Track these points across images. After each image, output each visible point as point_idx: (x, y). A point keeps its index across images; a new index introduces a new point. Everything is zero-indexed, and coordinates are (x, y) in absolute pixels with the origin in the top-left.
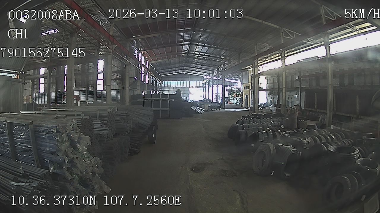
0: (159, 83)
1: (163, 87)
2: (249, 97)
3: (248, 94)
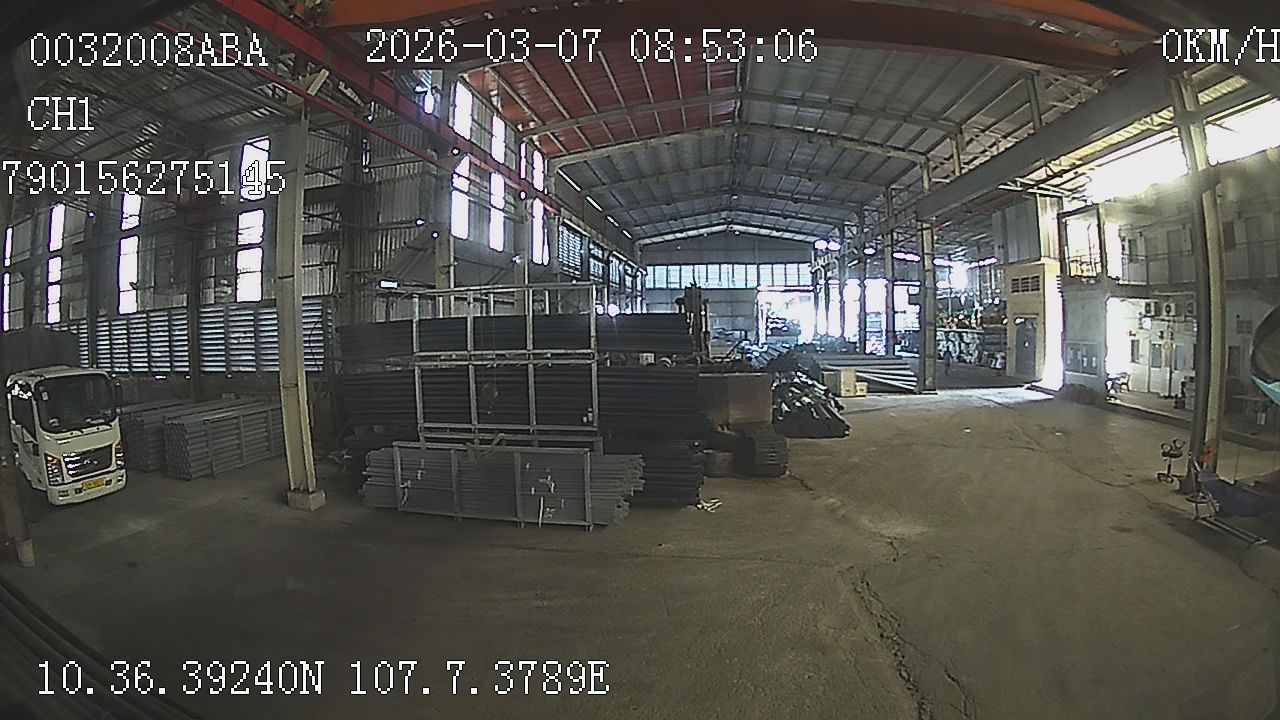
1: (648, 290)
2: (1039, 328)
3: (1037, 314)
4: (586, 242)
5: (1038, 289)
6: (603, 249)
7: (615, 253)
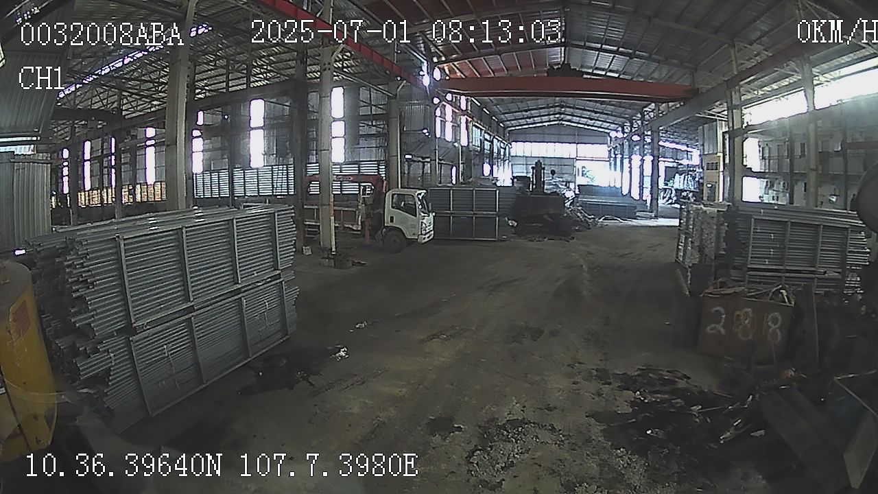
0: (501, 146)
1: (512, 157)
2: (717, 190)
3: (716, 182)
4: (483, 132)
5: (717, 169)
6: (490, 135)
7: (497, 137)
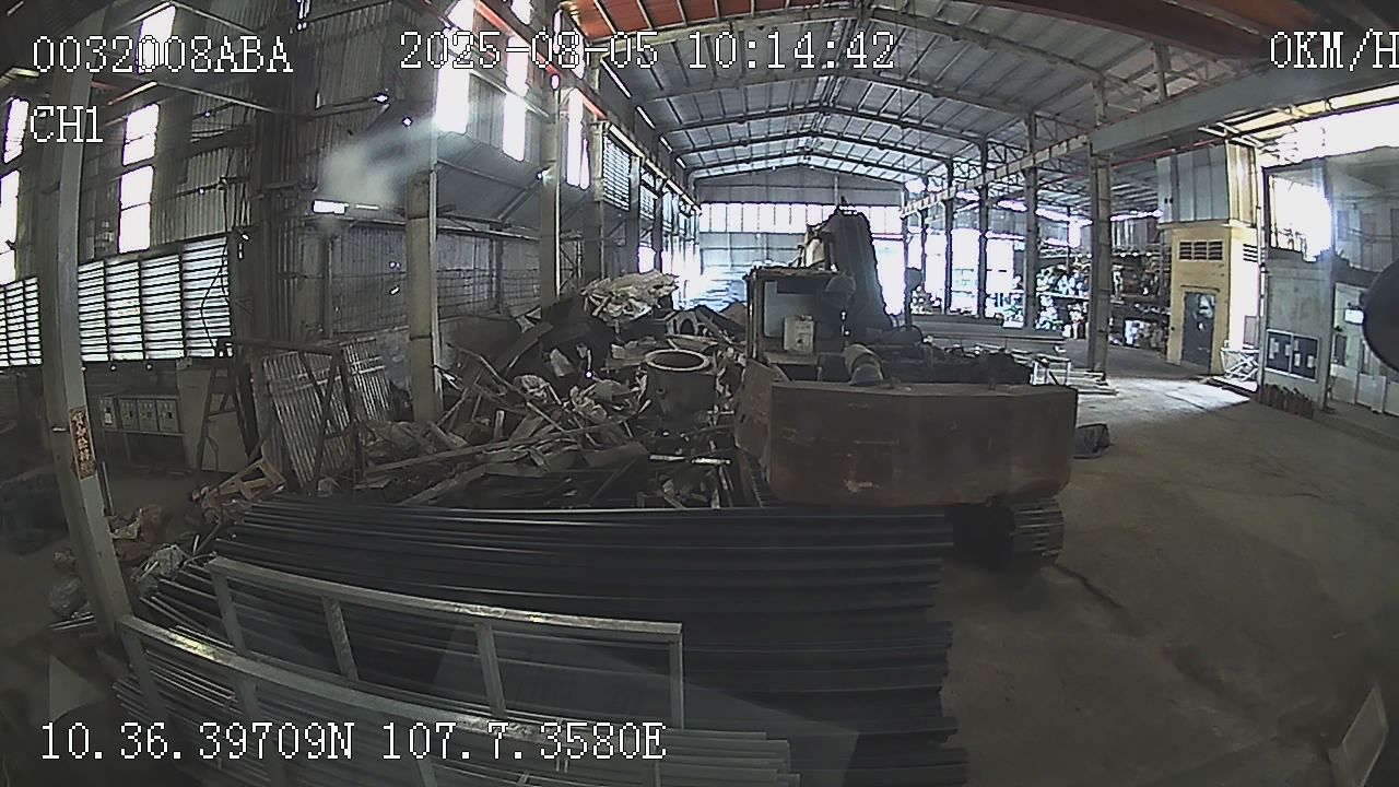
0: (679, 207)
1: (701, 233)
2: (1220, 307)
3: (1218, 290)
4: (636, 164)
5: (1221, 258)
6: (655, 177)
7: (669, 182)
